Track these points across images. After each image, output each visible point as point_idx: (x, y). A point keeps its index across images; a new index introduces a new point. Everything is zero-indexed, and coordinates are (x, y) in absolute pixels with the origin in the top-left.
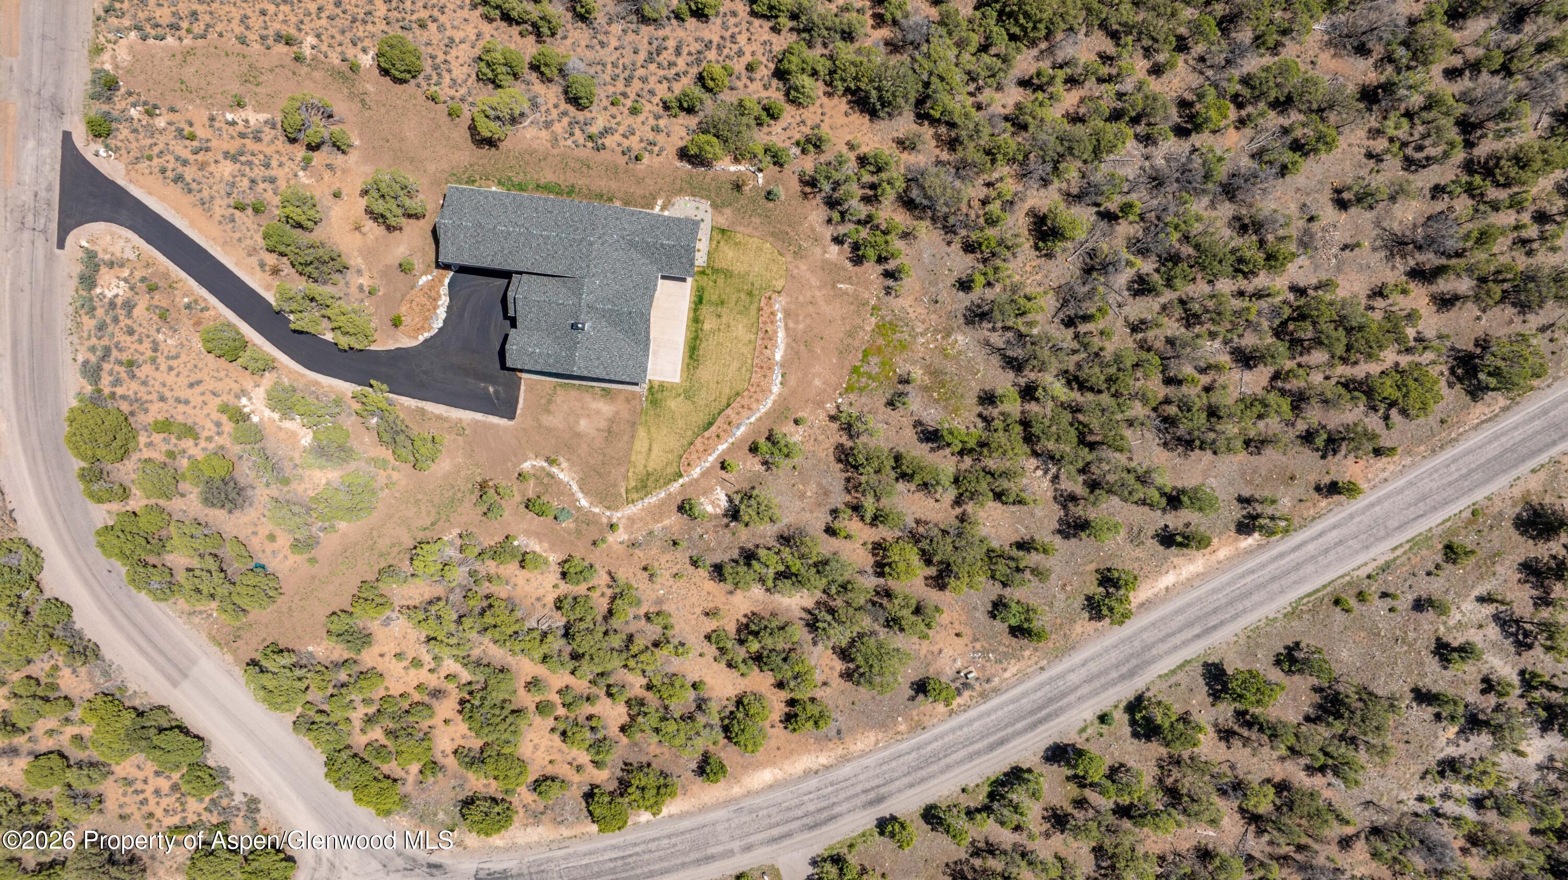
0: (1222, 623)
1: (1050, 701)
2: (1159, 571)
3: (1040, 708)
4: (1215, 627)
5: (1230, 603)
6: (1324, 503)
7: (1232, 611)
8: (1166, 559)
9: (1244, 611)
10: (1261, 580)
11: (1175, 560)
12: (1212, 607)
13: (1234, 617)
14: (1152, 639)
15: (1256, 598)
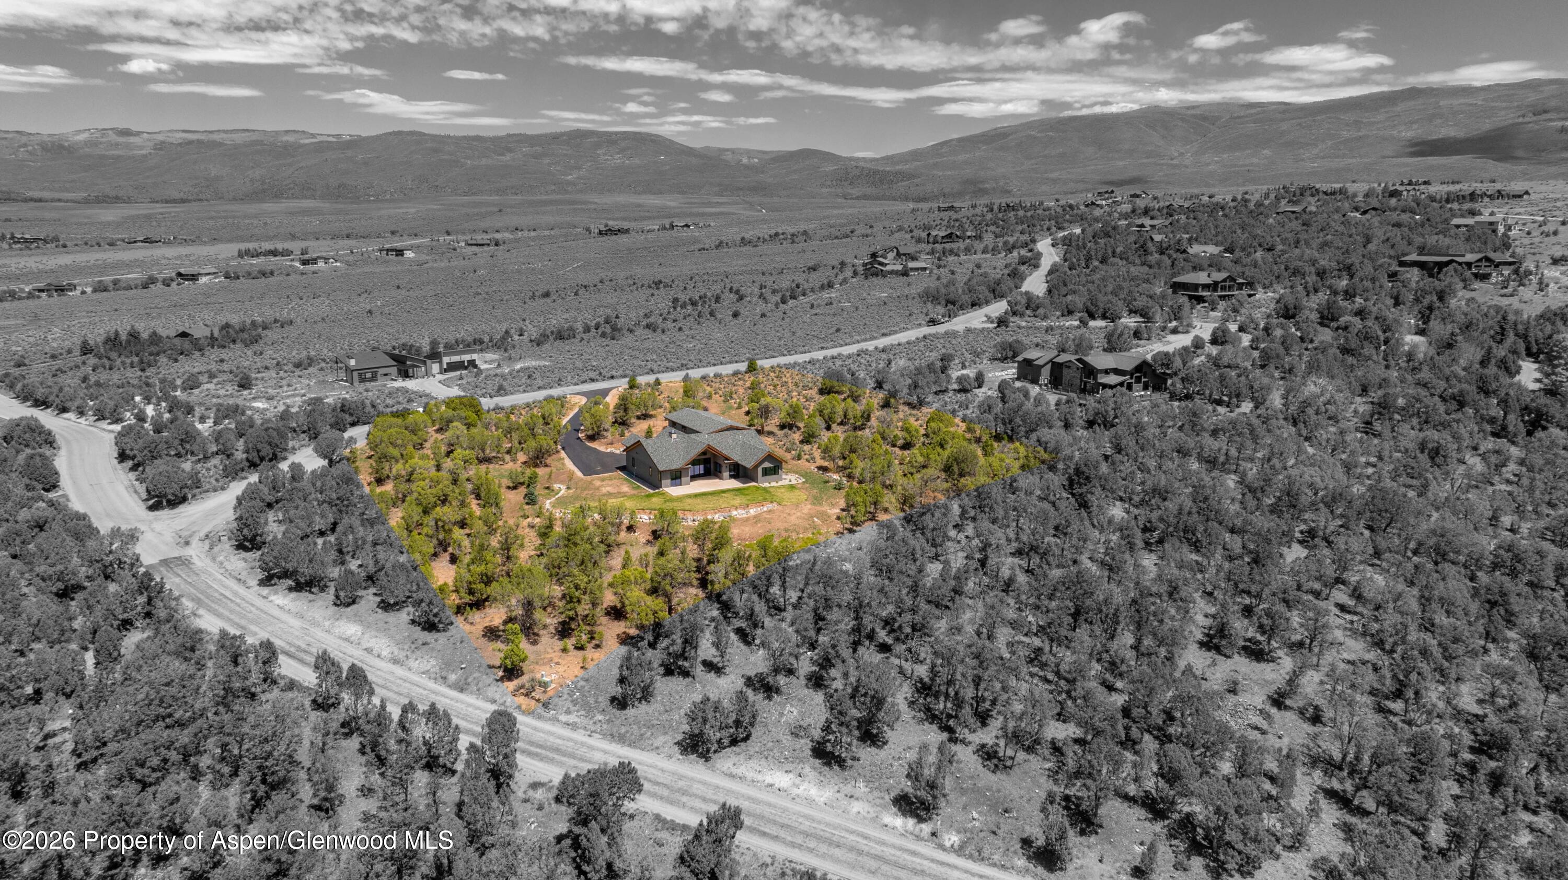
0: (776, 838)
1: (557, 750)
2: (783, 762)
3: (541, 746)
4: (764, 834)
5: (807, 835)
6: (1021, 862)
7: (799, 840)
8: (801, 761)
9: (811, 850)
10: (866, 849)
11: (807, 770)
12: (786, 821)
13: (793, 845)
14: (699, 792)
15: (837, 852)
